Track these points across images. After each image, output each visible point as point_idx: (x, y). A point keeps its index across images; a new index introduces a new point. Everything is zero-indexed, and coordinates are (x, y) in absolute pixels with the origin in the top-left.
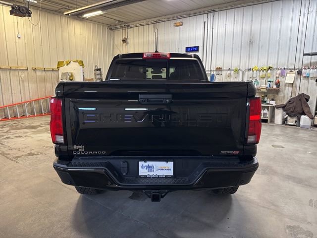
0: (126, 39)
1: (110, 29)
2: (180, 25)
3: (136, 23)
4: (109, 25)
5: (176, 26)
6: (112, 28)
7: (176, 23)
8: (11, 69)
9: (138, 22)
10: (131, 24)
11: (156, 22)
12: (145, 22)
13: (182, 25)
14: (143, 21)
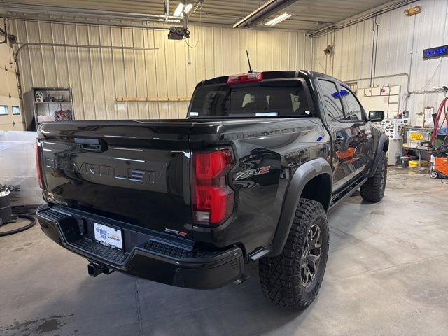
0: (331, 48)
1: (311, 36)
2: (416, 13)
3: (347, 21)
4: (309, 31)
5: (409, 15)
6: (313, 34)
7: (408, 11)
8: (179, 101)
9: (349, 19)
10: (339, 24)
11: (377, 14)
12: (359, 17)
13: (419, 12)
14: (357, 16)
